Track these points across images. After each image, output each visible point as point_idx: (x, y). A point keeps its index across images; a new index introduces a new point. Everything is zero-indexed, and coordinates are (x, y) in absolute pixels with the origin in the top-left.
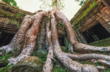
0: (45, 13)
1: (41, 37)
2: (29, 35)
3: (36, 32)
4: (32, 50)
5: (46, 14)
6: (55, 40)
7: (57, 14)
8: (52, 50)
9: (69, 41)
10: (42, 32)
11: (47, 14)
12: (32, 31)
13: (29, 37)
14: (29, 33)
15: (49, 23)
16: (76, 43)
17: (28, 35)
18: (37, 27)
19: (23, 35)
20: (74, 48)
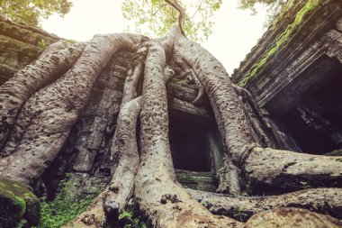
0: (126, 39)
1: (97, 120)
2: (40, 104)
3: (76, 97)
4: (33, 167)
5: (131, 41)
6: (153, 133)
7: (176, 48)
8: (129, 176)
9: (224, 150)
10: (105, 104)
11: (135, 43)
12: (60, 91)
13: (41, 112)
14: (42, 98)
15: (137, 70)
16: (251, 150)
17: (37, 103)
18: (84, 79)
19: (15, 99)
20: (243, 175)
